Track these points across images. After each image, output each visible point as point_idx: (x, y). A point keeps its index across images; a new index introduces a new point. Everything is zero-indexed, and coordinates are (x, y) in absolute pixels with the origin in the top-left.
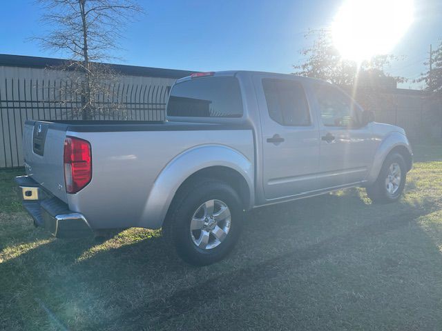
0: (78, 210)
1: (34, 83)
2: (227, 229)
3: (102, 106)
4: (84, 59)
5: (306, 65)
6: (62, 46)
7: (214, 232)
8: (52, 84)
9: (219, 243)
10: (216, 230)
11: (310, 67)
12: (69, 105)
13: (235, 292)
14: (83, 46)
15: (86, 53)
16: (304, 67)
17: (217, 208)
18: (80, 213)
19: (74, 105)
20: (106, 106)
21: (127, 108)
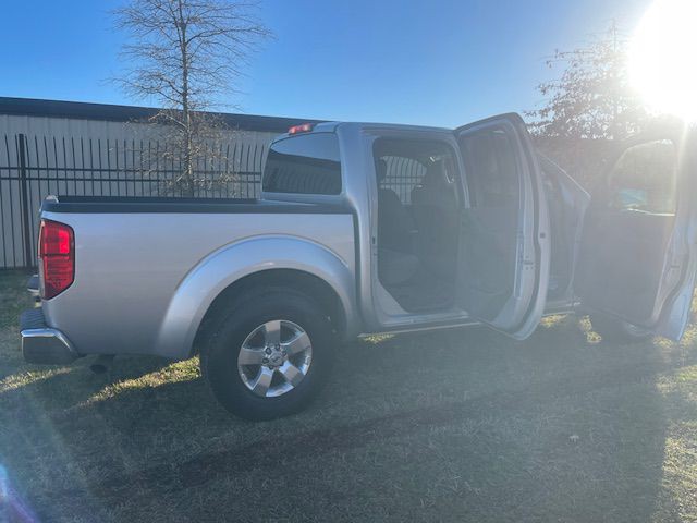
0: (54, 324)
1: (112, 143)
2: (305, 368)
3: (202, 176)
4: (181, 107)
5: (546, 110)
6: (151, 90)
7: (282, 370)
8: (137, 144)
9: (292, 387)
10: (286, 368)
11: (551, 116)
12: (154, 176)
13: (284, 464)
14: (181, 91)
15: (185, 100)
16: (544, 112)
17: (286, 333)
18: (57, 329)
19: (161, 176)
20: (209, 177)
21: (241, 182)
